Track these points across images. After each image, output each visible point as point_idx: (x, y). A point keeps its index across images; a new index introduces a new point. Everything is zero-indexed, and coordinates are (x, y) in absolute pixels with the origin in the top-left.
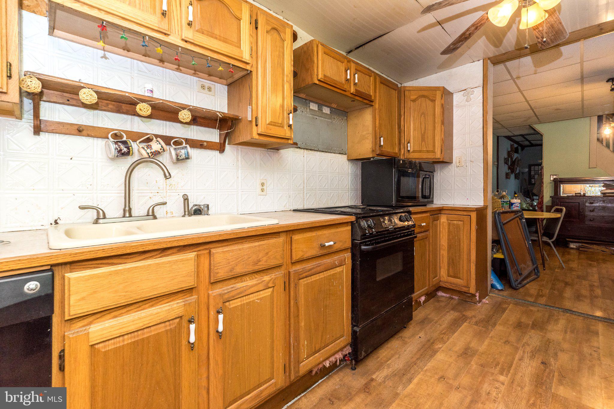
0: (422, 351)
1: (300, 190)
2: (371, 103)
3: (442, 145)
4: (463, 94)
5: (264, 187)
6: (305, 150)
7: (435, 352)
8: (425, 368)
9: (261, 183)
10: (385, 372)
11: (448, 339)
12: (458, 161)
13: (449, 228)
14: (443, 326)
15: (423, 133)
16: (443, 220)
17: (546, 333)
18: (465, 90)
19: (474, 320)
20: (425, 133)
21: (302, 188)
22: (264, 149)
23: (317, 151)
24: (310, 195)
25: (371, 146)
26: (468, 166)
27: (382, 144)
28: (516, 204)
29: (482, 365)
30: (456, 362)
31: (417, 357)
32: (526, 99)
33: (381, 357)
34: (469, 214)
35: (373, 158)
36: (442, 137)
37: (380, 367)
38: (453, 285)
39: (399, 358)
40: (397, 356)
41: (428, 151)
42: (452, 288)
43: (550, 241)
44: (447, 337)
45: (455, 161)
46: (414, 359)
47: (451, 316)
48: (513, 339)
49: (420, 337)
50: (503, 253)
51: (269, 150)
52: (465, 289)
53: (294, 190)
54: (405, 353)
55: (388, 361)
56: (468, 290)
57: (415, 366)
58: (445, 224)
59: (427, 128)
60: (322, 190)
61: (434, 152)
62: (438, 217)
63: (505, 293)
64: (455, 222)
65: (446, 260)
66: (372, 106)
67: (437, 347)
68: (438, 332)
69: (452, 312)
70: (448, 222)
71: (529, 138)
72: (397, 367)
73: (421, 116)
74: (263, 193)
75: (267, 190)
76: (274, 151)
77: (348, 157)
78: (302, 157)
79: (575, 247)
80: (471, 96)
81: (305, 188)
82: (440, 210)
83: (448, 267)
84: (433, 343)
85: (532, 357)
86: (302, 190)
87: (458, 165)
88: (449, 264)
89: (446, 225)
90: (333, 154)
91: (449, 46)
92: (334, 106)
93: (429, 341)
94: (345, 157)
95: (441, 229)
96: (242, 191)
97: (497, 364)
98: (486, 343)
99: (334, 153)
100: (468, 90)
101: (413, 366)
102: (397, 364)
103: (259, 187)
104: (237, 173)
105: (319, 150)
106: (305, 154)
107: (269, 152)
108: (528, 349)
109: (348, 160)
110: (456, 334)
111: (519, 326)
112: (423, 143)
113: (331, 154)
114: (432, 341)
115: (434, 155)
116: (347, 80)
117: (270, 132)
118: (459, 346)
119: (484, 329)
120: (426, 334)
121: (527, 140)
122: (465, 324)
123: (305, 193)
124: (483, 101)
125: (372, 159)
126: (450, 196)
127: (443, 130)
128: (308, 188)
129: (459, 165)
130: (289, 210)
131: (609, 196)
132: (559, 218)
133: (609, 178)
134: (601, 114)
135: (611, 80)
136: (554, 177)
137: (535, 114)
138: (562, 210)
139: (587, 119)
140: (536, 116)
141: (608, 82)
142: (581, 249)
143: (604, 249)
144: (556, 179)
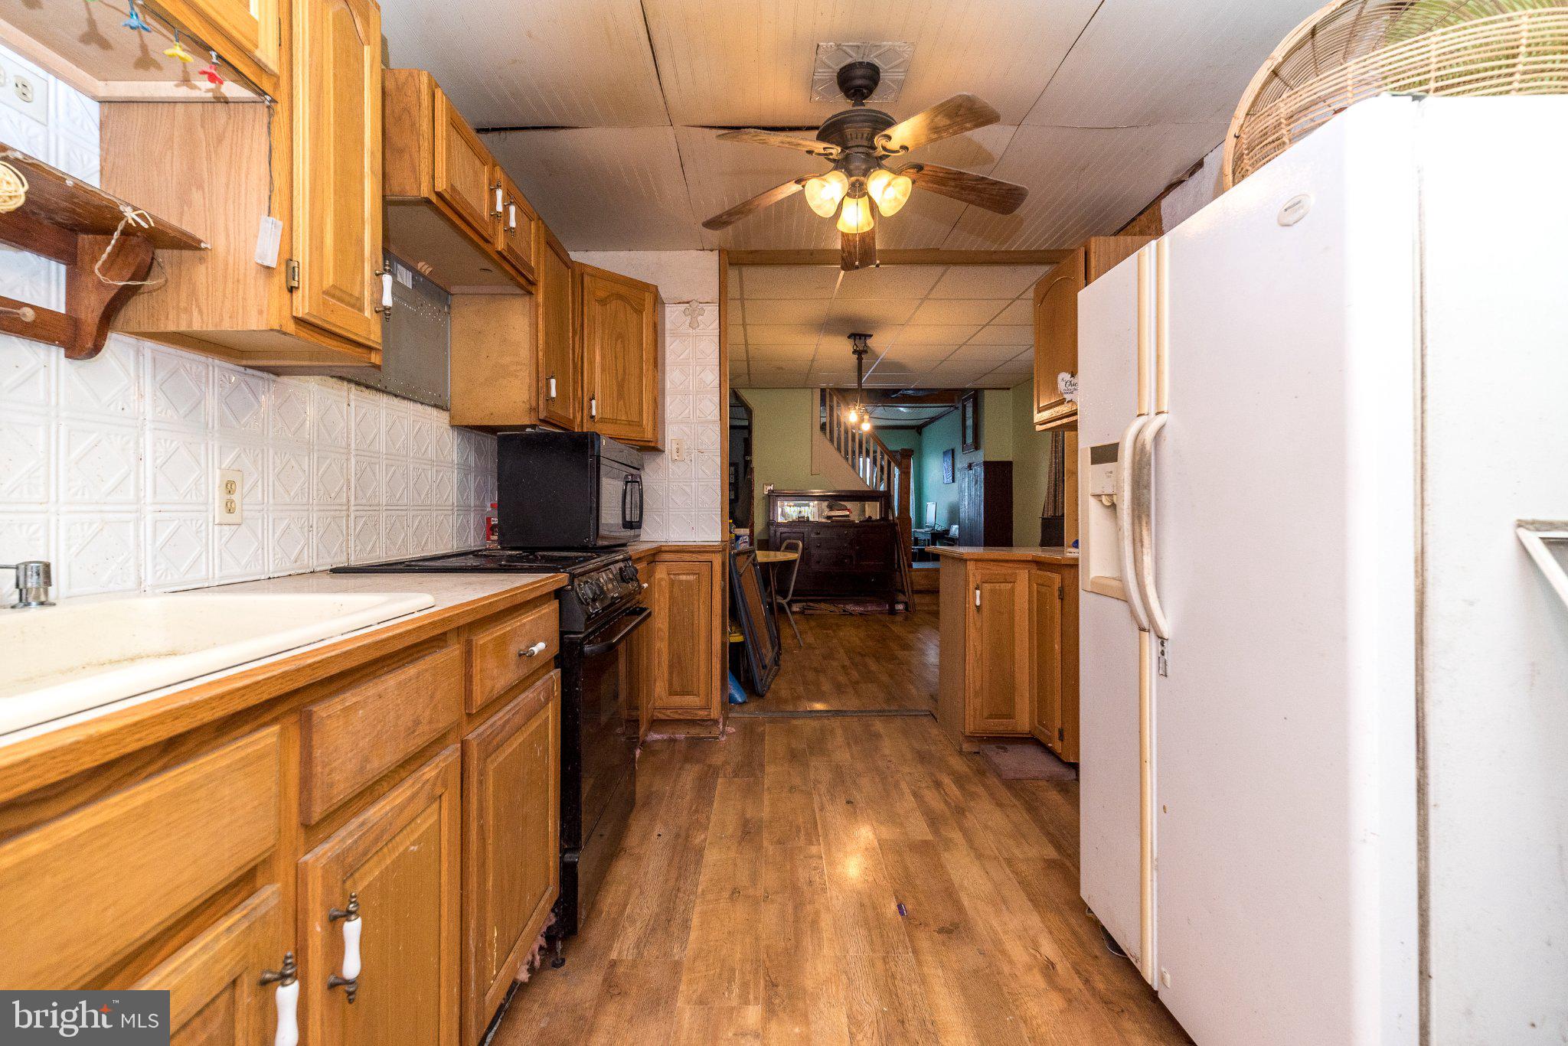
0: (677, 859)
1: (339, 508)
2: (530, 288)
3: (655, 413)
4: (683, 309)
5: (233, 497)
6: (353, 386)
7: (700, 852)
8: (700, 890)
9: (225, 483)
10: (631, 935)
11: (708, 818)
12: (674, 450)
13: (671, 592)
14: (688, 797)
15: (620, 380)
16: (661, 575)
17: (829, 756)
18: (688, 303)
19: (729, 769)
20: (623, 380)
21: (345, 500)
22: (231, 366)
23: (383, 392)
24: (365, 523)
25: (526, 397)
26: (693, 460)
27: (553, 394)
28: (744, 538)
29: (779, 842)
30: (741, 853)
31: (675, 876)
32: (746, 341)
33: (606, 909)
34: (709, 558)
35: (533, 426)
36: (654, 394)
37: (614, 934)
38: (679, 711)
39: (642, 893)
40: (637, 891)
41: (630, 423)
42: (677, 717)
43: (784, 602)
44: (704, 815)
45: (670, 448)
46: (672, 883)
47: (689, 776)
48: (797, 781)
49: (659, 835)
50: (742, 633)
51: (249, 371)
52: (702, 714)
53: (322, 508)
54: (649, 876)
55: (625, 909)
56: (706, 713)
57: (681, 895)
58: (663, 583)
59: (627, 371)
60: (394, 508)
61: (640, 425)
62: (652, 569)
63: (752, 706)
64: (684, 578)
65: (665, 658)
66: (530, 293)
67: (697, 841)
68: (685, 812)
69: (688, 766)
70: (670, 578)
72: (650, 912)
73: (617, 340)
74: (231, 518)
75: (245, 507)
76: (265, 375)
77: (452, 418)
78: (345, 405)
79: (798, 609)
80: (700, 318)
81: (352, 502)
82: (655, 555)
83: (671, 673)
84: (687, 837)
85: (833, 798)
86: (344, 508)
87: (675, 456)
88: (671, 666)
89: (666, 584)
90: (419, 405)
91: (721, 216)
92: (423, 267)
93: (678, 836)
94: (444, 417)
95: (656, 596)
96: (159, 507)
97: (798, 830)
98: (766, 803)
99: (422, 403)
100: (694, 304)
101: (676, 896)
102: (644, 907)
103: (217, 498)
104: (137, 443)
105: (388, 389)
106: (352, 397)
107: (247, 379)
108: (823, 788)
109: (452, 426)
110: (715, 805)
111: (794, 756)
112: (621, 403)
113: (415, 405)
114: (683, 834)
115: (640, 432)
116: (496, 216)
117: (333, 318)
118: (732, 826)
119: (752, 779)
120: (666, 824)
122: (720, 780)
123: (352, 516)
124: (720, 332)
125: (528, 430)
126: (659, 523)
128: (360, 502)
129: (677, 458)
130: (308, 571)
131: (837, 521)
132: (795, 560)
133: (838, 491)
134: (824, 385)
135: (854, 336)
136: (769, 488)
137: (749, 370)
138: (798, 545)
139: (809, 392)
140: (749, 375)
141: (849, 337)
142: (807, 612)
143: (832, 608)
144: (773, 491)
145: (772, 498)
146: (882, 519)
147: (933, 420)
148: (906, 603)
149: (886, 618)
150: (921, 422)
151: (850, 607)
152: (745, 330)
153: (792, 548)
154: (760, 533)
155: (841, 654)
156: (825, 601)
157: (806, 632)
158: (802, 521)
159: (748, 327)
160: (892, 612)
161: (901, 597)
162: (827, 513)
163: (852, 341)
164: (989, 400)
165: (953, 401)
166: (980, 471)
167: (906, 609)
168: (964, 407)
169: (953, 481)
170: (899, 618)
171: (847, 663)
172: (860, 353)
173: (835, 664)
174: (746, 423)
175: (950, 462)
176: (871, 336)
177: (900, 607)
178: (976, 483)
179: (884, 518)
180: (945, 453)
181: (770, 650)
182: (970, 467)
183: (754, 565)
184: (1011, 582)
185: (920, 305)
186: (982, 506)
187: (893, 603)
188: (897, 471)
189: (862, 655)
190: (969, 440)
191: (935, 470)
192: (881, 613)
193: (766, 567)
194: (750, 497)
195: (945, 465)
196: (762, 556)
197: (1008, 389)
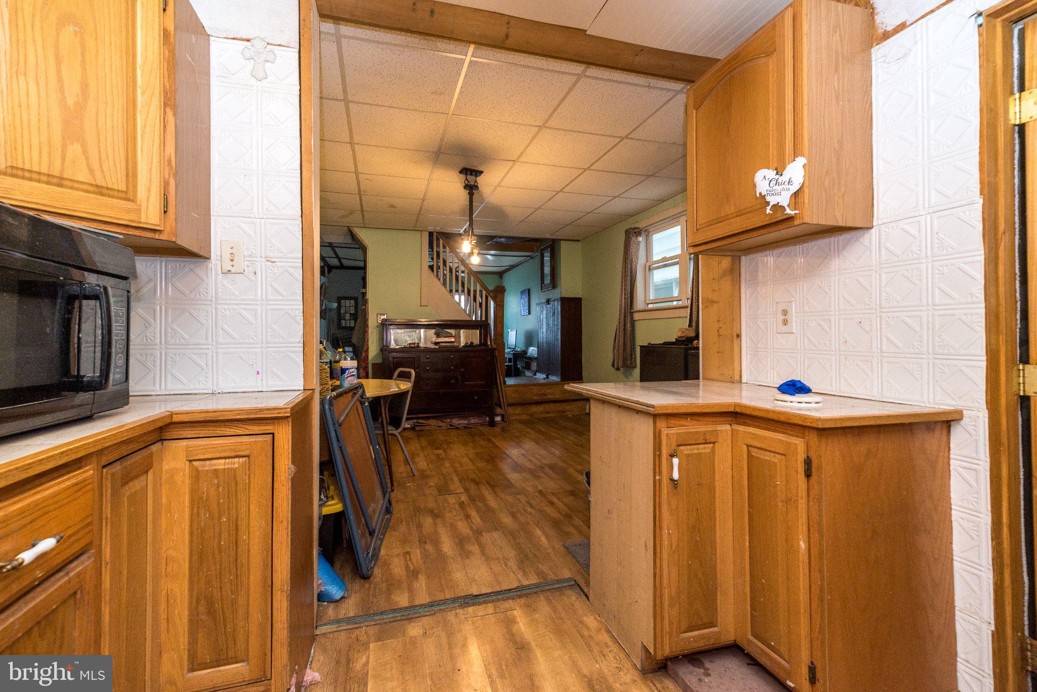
3: (166, 185)
4: (240, 48)
12: (227, 257)
13: (195, 492)
15: (70, 102)
16: (173, 465)
18: (248, 41)
20: (81, 106)
26: (259, 273)
28: (351, 370)
32: (356, 167)
34: (269, 428)
36: (167, 152)
43: (396, 432)
45: (219, 254)
56: (263, 689)
58: (179, 478)
61: (128, 195)
62: (151, 456)
63: (350, 606)
64: (218, 464)
65: (182, 608)
70: (191, 466)
71: (341, 252)
73: (61, 25)
79: (409, 426)
80: (268, 65)
83: (193, 634)
87: (227, 266)
88: (193, 622)
89: (183, 481)
95: (164, 500)
100: (259, 44)
112: (70, 149)
115: (129, 211)
121: (337, 257)
124: (300, 90)
126: (199, 365)
127: (171, 128)
129: (230, 268)
131: (444, 347)
132: (408, 392)
133: (444, 321)
134: (431, 229)
135: (465, 171)
136: (382, 317)
137: (362, 206)
138: (410, 373)
139: (418, 234)
140: (362, 211)
141: (460, 172)
142: (417, 428)
143: (440, 424)
144: (386, 320)
145: (385, 326)
146: (481, 344)
147: (512, 267)
148: (503, 416)
149: (486, 430)
150: (503, 269)
151: (456, 422)
152: (353, 150)
153: (404, 376)
154: (372, 359)
155: (456, 485)
156: (433, 418)
157: (418, 454)
158: (413, 348)
159: (357, 147)
160: (492, 424)
161: (498, 410)
162: (434, 339)
163: (463, 177)
164: (565, 249)
165: (532, 250)
166: (558, 306)
167: (503, 420)
168: (542, 256)
169: (529, 314)
170: (497, 429)
171: (464, 498)
172: (471, 189)
173: (452, 500)
174: (362, 264)
175: (527, 300)
176: (481, 172)
177: (498, 419)
178: (554, 314)
179: (483, 343)
180: (522, 292)
181: (382, 497)
182: (548, 302)
183: (362, 403)
184: (710, 443)
185: (537, 134)
186: (559, 334)
187: (492, 416)
188: (492, 304)
189: (477, 483)
190: (547, 280)
191: (514, 305)
192: (482, 425)
193: (376, 402)
194: (365, 325)
195: (522, 301)
196: (373, 388)
197: (578, 241)
